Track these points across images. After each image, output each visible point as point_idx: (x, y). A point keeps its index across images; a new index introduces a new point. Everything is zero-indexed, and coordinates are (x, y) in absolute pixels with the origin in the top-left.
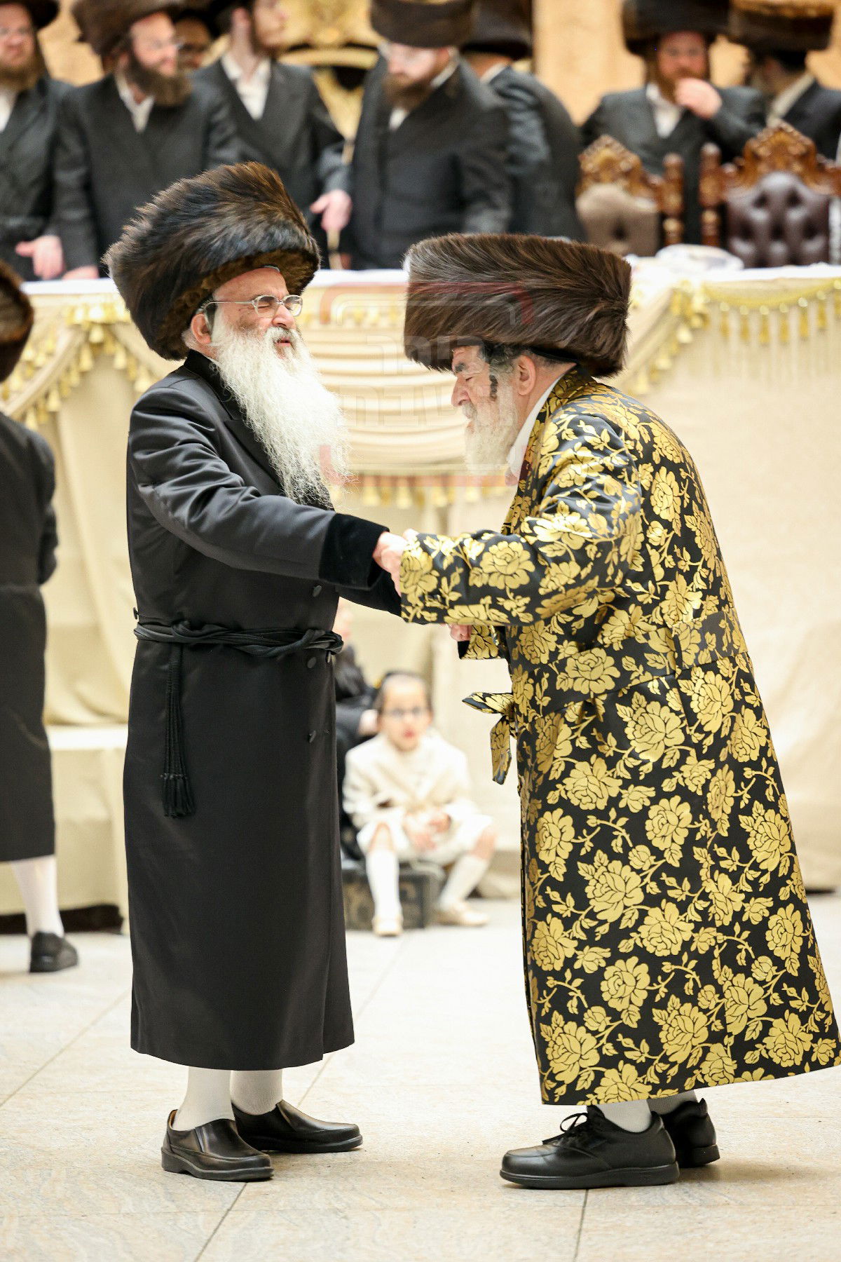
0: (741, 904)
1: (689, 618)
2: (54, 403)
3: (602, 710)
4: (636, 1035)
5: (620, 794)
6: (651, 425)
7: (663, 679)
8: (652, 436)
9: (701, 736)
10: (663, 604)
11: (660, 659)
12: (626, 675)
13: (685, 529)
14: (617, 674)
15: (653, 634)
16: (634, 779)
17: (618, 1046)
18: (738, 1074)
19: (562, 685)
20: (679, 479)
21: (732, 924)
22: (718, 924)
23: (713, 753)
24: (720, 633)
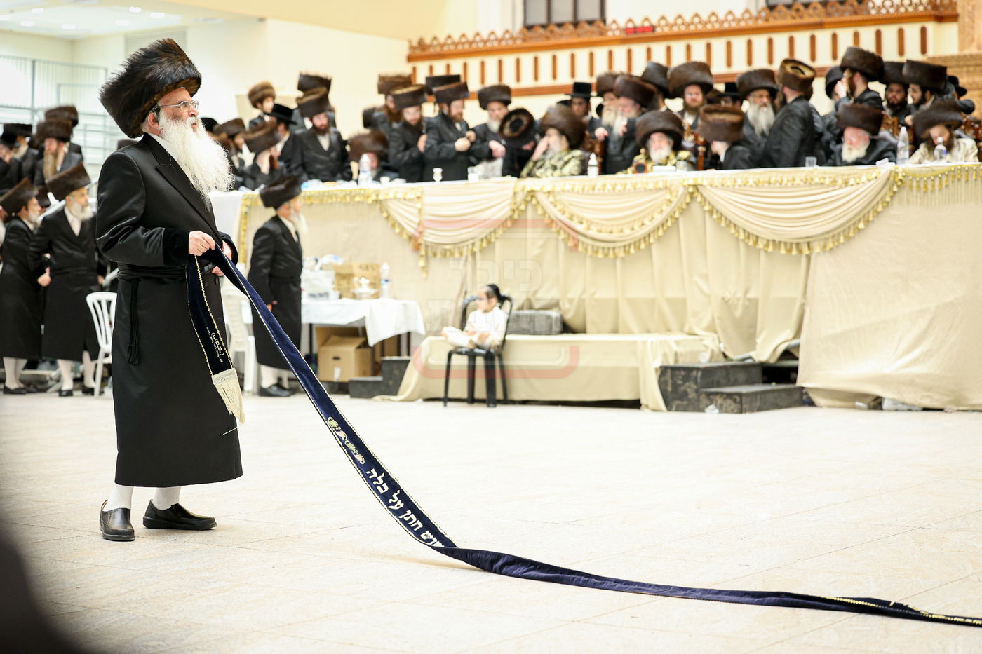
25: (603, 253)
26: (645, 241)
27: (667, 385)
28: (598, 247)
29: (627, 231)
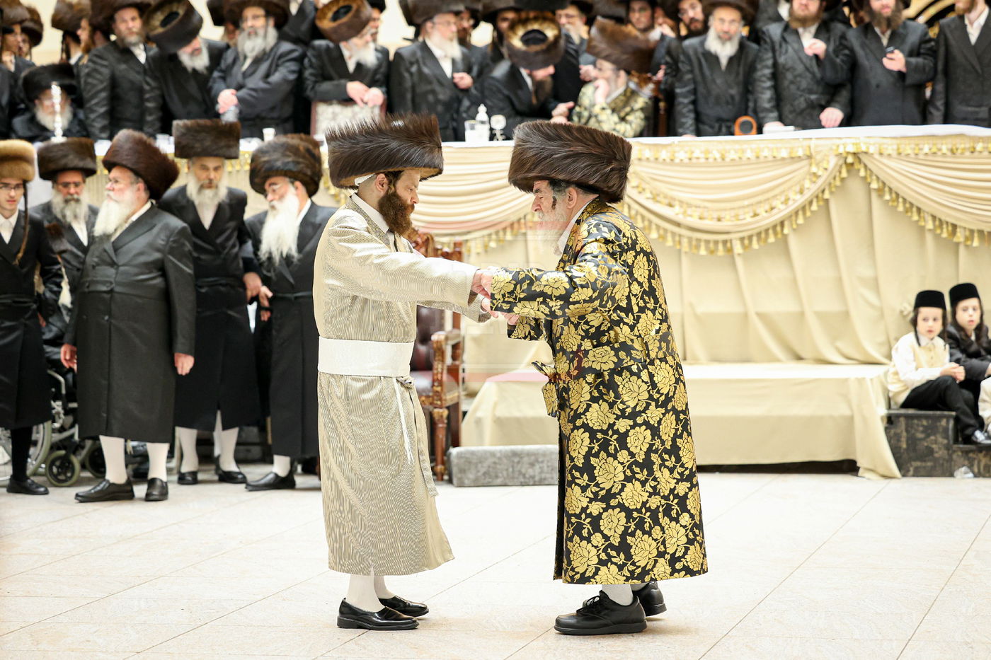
0: (674, 485)
1: (653, 333)
2: (827, 195)
3: (607, 378)
4: (618, 550)
5: (614, 422)
6: (636, 231)
7: (640, 364)
8: (637, 237)
9: (658, 396)
10: (638, 325)
11: (639, 353)
12: (621, 361)
13: (650, 286)
14: (616, 360)
15: (635, 340)
16: (623, 415)
17: (608, 555)
18: (672, 574)
19: (585, 364)
20: (648, 260)
21: (669, 495)
22: (662, 494)
23: (664, 405)
24: (668, 343)
25: (707, 248)
26: (775, 233)
27: (899, 440)
28: (699, 240)
29: (749, 219)
